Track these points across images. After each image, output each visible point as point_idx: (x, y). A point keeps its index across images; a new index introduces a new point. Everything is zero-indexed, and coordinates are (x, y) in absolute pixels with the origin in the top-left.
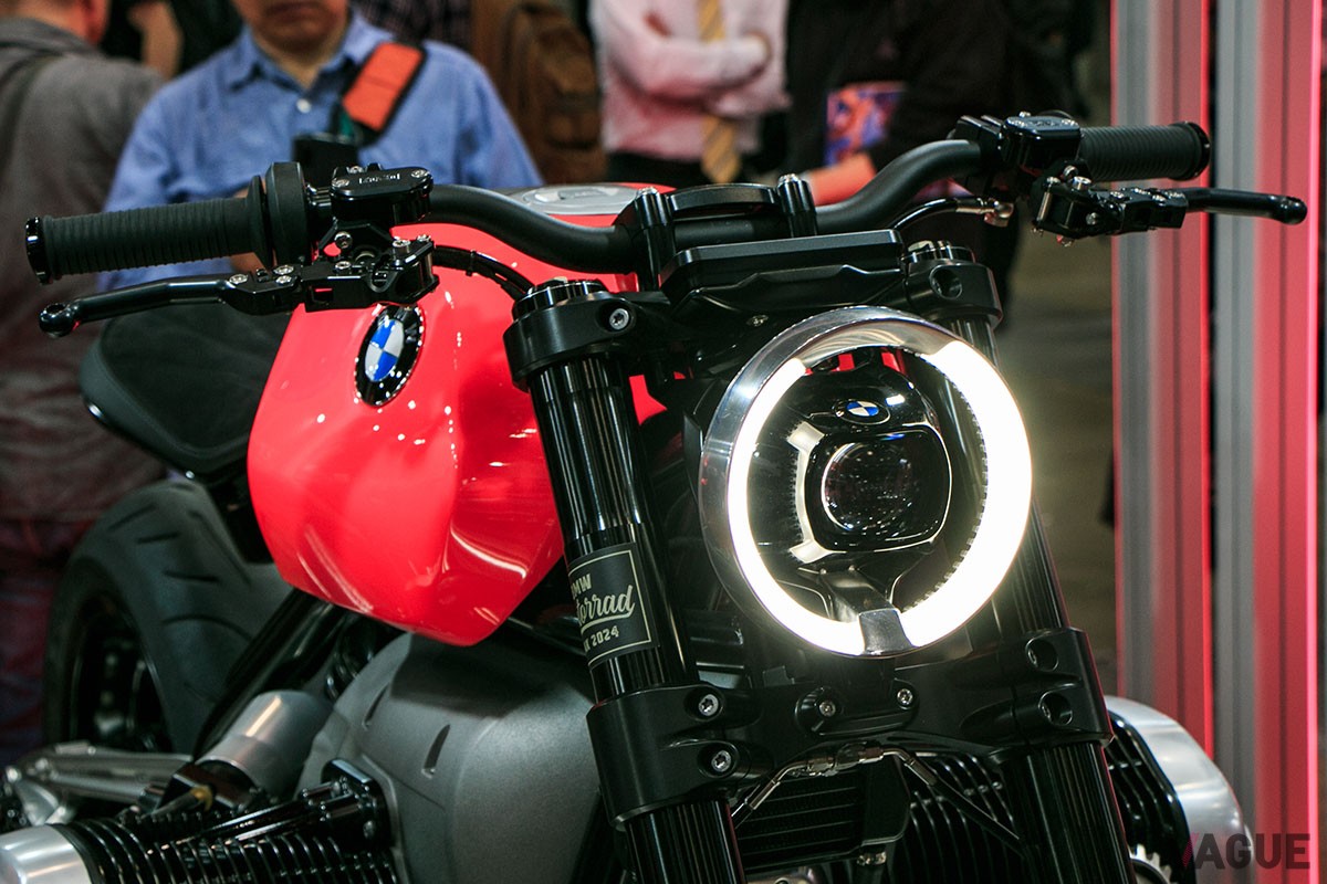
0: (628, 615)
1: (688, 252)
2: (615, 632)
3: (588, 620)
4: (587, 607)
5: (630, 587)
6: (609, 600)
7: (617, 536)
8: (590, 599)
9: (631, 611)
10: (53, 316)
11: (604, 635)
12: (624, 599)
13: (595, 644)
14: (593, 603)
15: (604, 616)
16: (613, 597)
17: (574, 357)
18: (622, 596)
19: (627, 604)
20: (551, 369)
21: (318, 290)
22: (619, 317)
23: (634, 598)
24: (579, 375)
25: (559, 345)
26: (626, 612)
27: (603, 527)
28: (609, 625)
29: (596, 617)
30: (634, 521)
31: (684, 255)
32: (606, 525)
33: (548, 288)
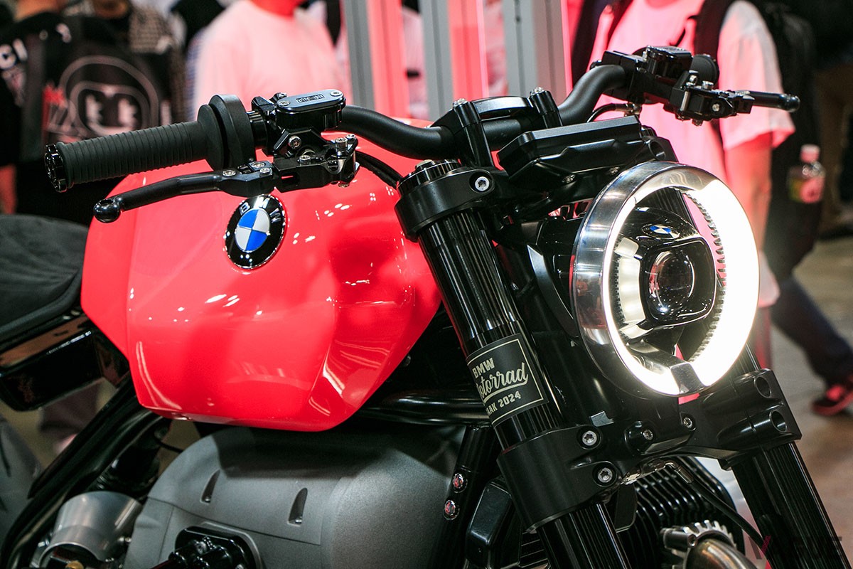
0: (525, 383)
1: (524, 135)
2: (518, 395)
3: (494, 390)
4: (492, 381)
5: (523, 364)
6: (510, 374)
7: (503, 332)
8: (495, 375)
9: (526, 380)
10: (105, 208)
11: (509, 399)
12: (521, 372)
13: (502, 406)
14: (497, 378)
15: (508, 385)
16: (513, 372)
17: (452, 213)
18: (519, 370)
19: (523, 375)
20: (436, 224)
21: (283, 178)
22: (482, 183)
23: (527, 371)
24: (456, 226)
25: (441, 207)
26: (523, 381)
27: (491, 328)
28: (513, 391)
29: (501, 387)
30: (511, 321)
31: (522, 138)
32: (493, 326)
33: (425, 169)
